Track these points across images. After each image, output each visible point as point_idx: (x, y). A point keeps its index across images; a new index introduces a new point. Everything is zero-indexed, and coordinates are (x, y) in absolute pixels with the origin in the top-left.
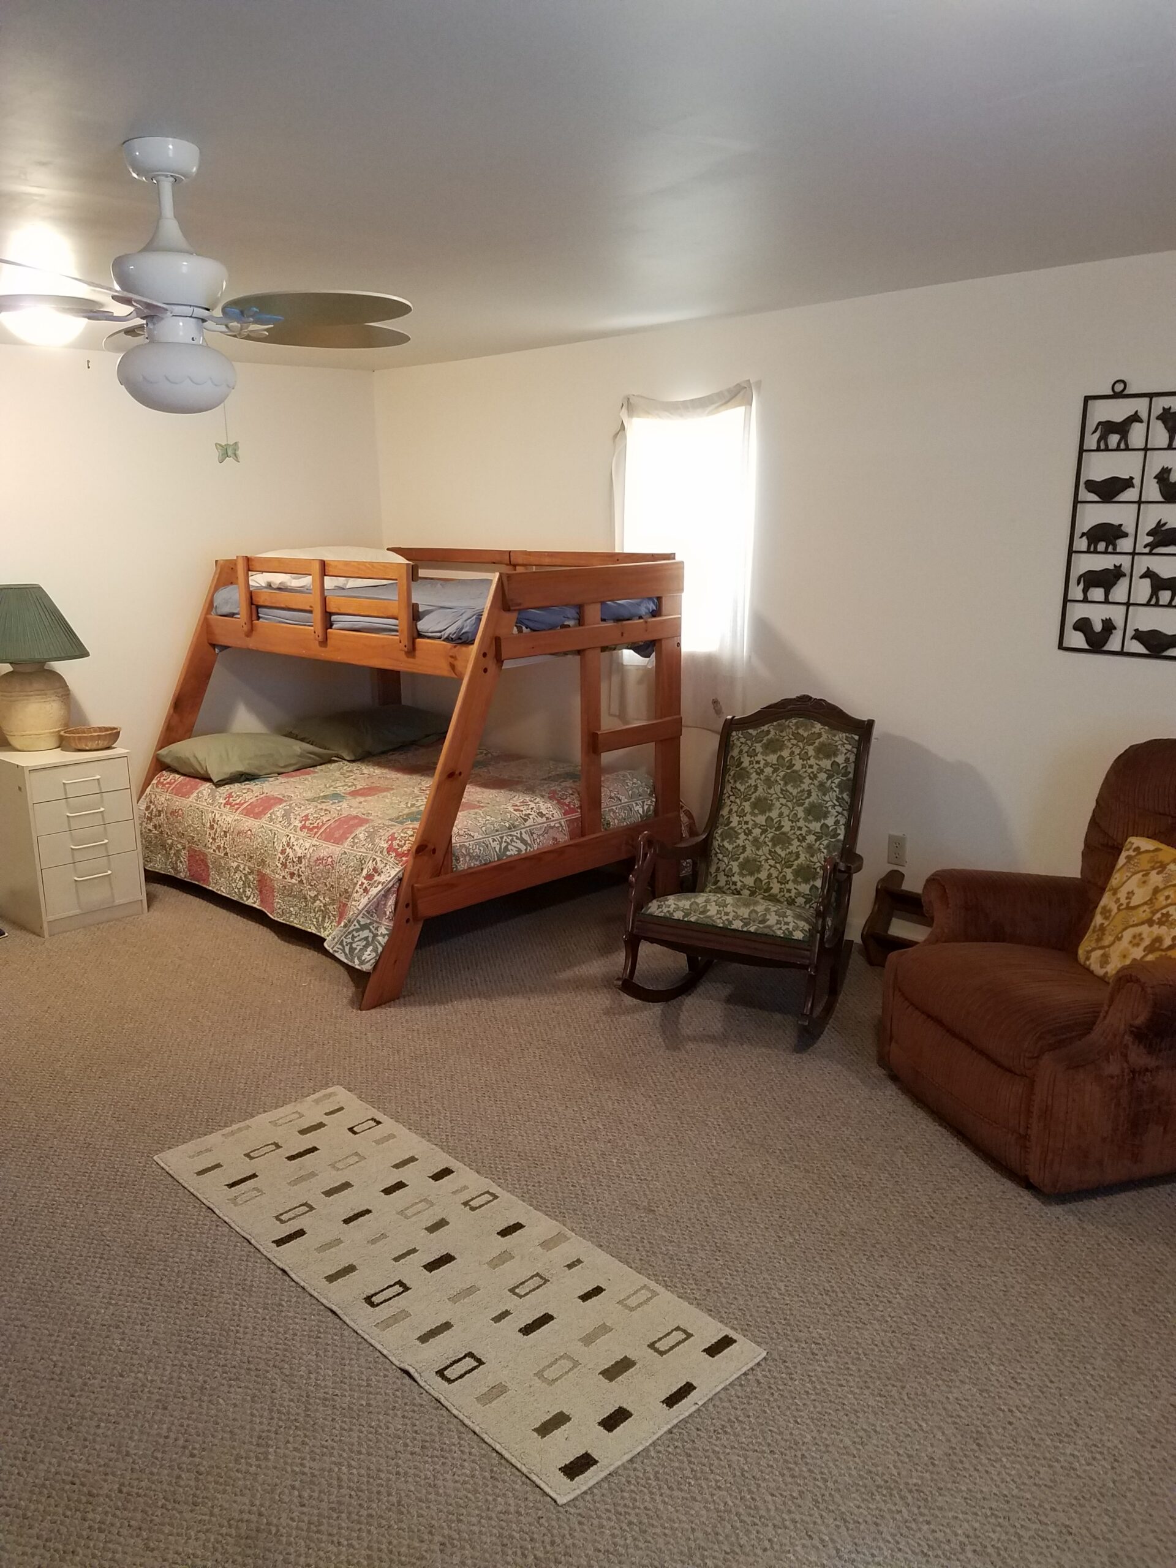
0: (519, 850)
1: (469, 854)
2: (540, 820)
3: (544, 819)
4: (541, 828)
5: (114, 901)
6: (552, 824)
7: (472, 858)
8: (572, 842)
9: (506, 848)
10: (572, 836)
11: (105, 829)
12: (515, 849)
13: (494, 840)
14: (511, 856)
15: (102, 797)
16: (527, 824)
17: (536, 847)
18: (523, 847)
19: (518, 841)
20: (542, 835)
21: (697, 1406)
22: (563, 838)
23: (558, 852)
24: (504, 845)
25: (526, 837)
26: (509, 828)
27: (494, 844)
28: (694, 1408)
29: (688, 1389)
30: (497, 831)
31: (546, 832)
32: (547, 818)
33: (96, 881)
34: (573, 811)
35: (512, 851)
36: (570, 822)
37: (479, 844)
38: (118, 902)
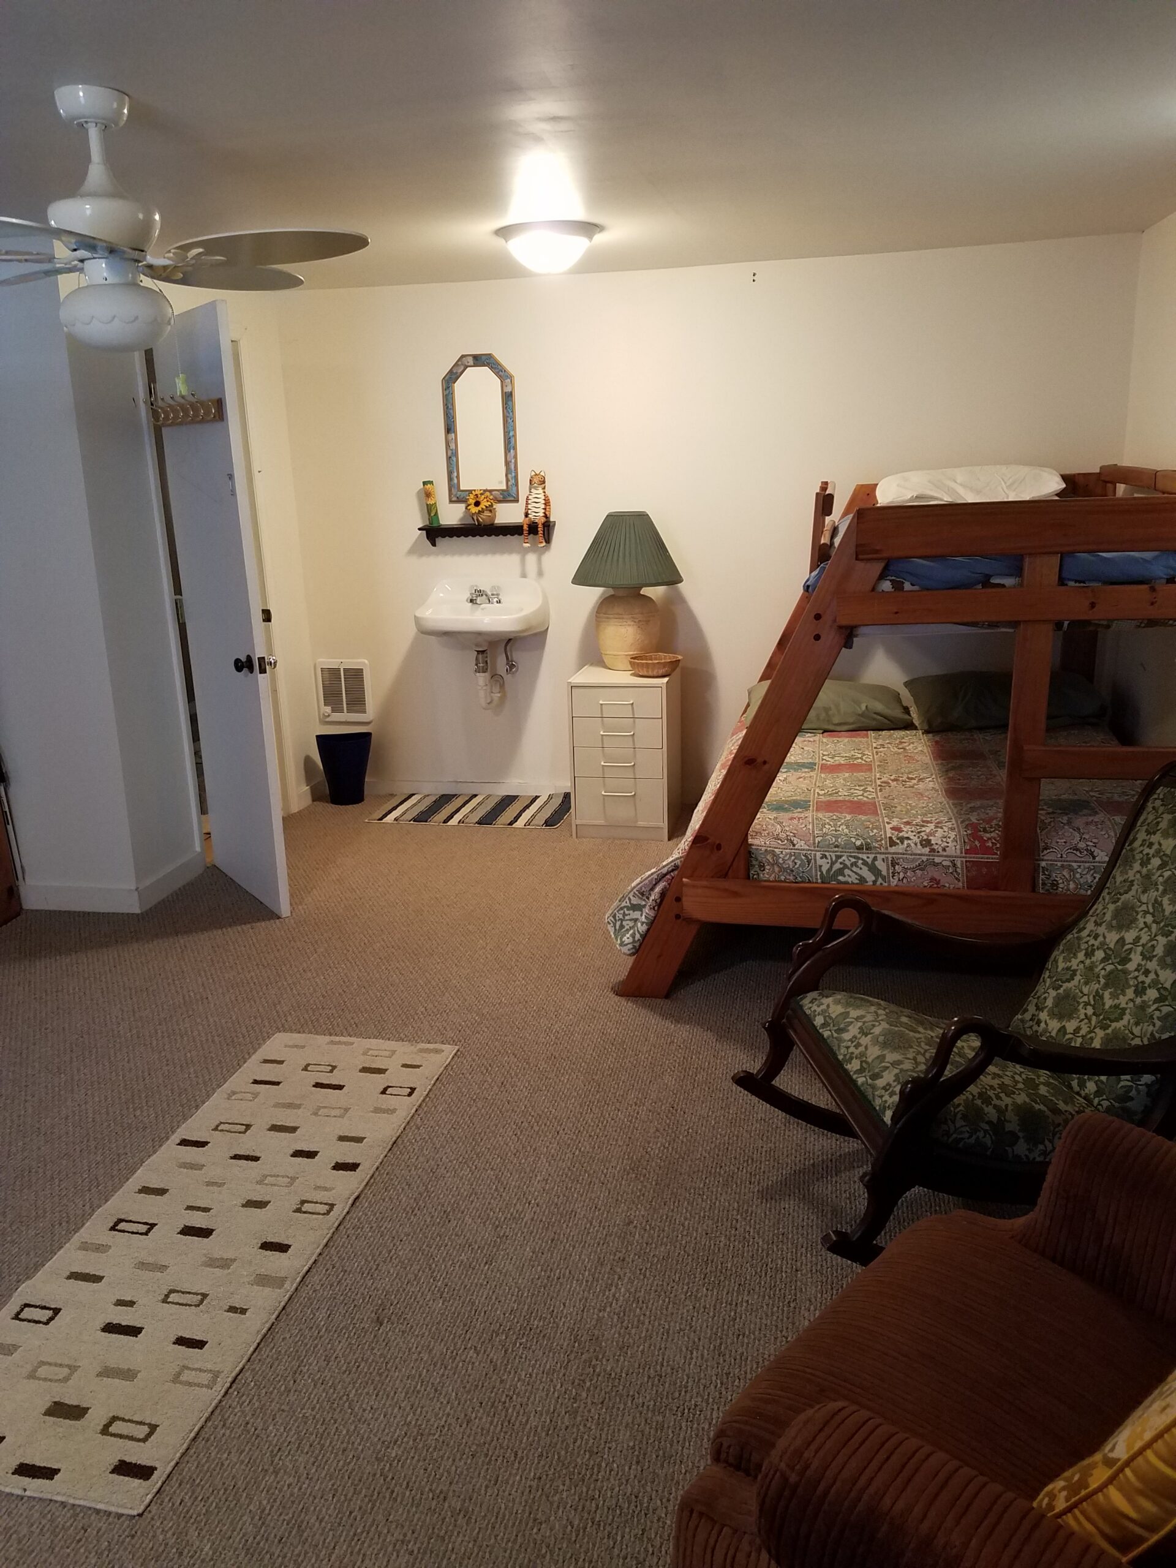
0: (862, 880)
1: (777, 864)
2: (919, 849)
3: (927, 850)
4: (913, 860)
5: (637, 821)
6: (937, 860)
7: (782, 869)
8: (967, 892)
9: (840, 872)
10: (971, 883)
11: (635, 751)
12: (854, 876)
13: (824, 857)
14: (846, 883)
15: (634, 722)
16: (893, 849)
17: (894, 882)
18: (870, 877)
19: (865, 868)
20: (913, 870)
21: (23, 1494)
22: (950, 884)
23: (929, 899)
24: (837, 866)
25: (881, 865)
26: (860, 848)
27: (820, 862)
28: (20, 1492)
29: (49, 1473)
30: (837, 846)
31: (922, 867)
32: (933, 850)
33: (622, 799)
34: (987, 851)
35: (849, 877)
36: (970, 865)
37: (797, 856)
38: (640, 823)
